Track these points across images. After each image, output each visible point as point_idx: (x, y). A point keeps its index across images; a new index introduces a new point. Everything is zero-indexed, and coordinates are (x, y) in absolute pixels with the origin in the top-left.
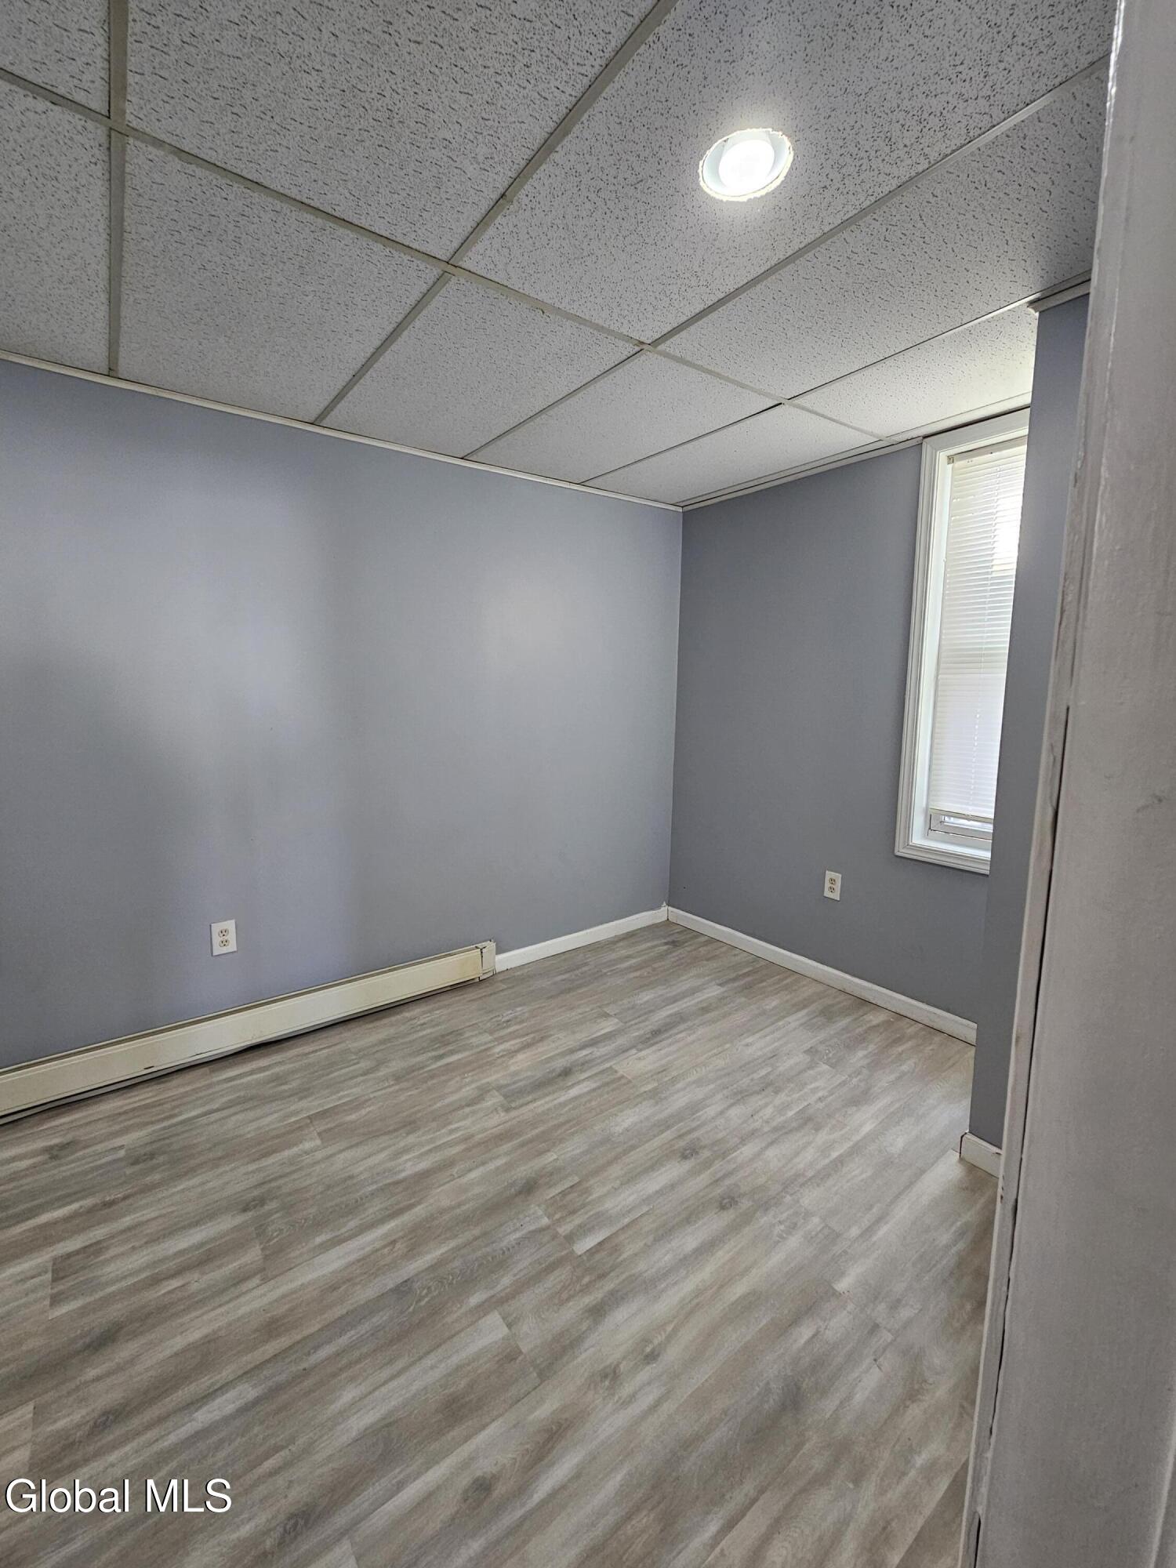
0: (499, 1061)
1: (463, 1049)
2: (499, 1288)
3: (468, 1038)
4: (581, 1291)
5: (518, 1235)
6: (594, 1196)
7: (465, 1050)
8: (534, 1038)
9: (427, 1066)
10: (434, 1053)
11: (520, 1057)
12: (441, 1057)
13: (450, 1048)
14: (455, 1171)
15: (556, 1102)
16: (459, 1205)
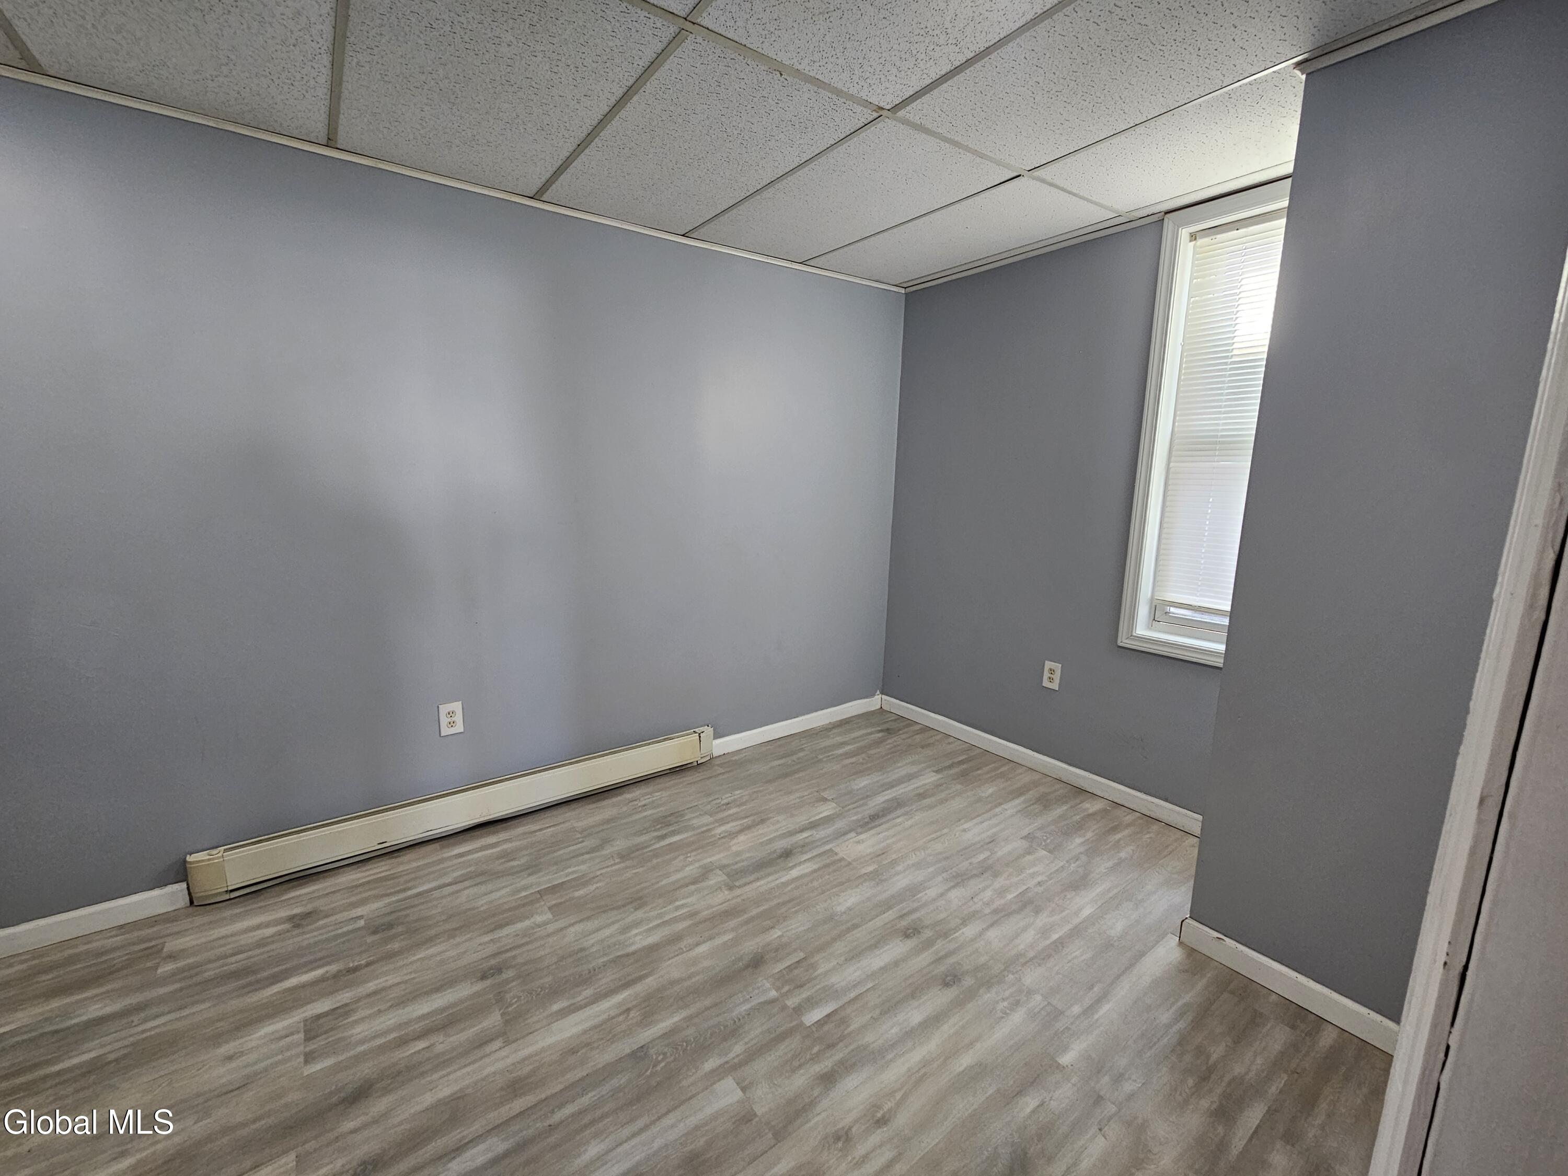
0: (720, 842)
1: (686, 829)
2: (732, 1055)
3: (689, 819)
4: (812, 1059)
5: (747, 1006)
6: (820, 971)
7: (687, 831)
8: (754, 820)
9: (651, 845)
10: (656, 834)
11: (742, 838)
12: (663, 837)
13: (671, 828)
14: (683, 944)
15: (778, 882)
16: (690, 977)
